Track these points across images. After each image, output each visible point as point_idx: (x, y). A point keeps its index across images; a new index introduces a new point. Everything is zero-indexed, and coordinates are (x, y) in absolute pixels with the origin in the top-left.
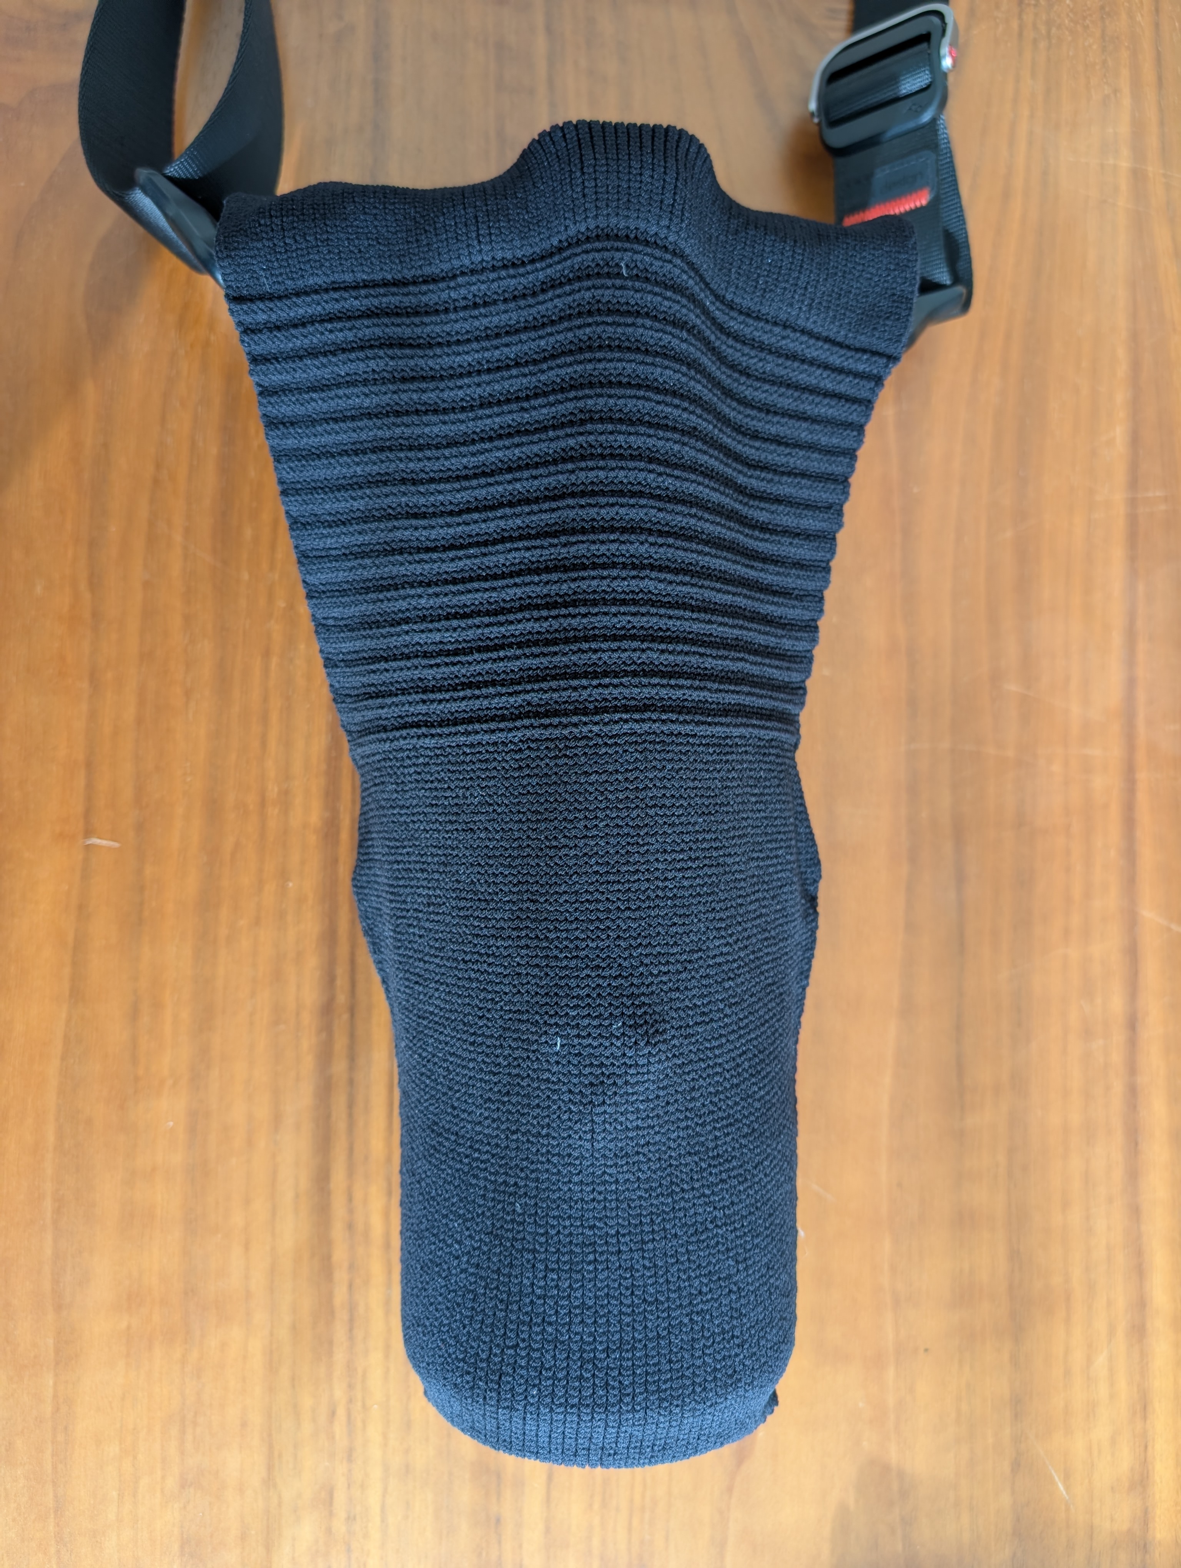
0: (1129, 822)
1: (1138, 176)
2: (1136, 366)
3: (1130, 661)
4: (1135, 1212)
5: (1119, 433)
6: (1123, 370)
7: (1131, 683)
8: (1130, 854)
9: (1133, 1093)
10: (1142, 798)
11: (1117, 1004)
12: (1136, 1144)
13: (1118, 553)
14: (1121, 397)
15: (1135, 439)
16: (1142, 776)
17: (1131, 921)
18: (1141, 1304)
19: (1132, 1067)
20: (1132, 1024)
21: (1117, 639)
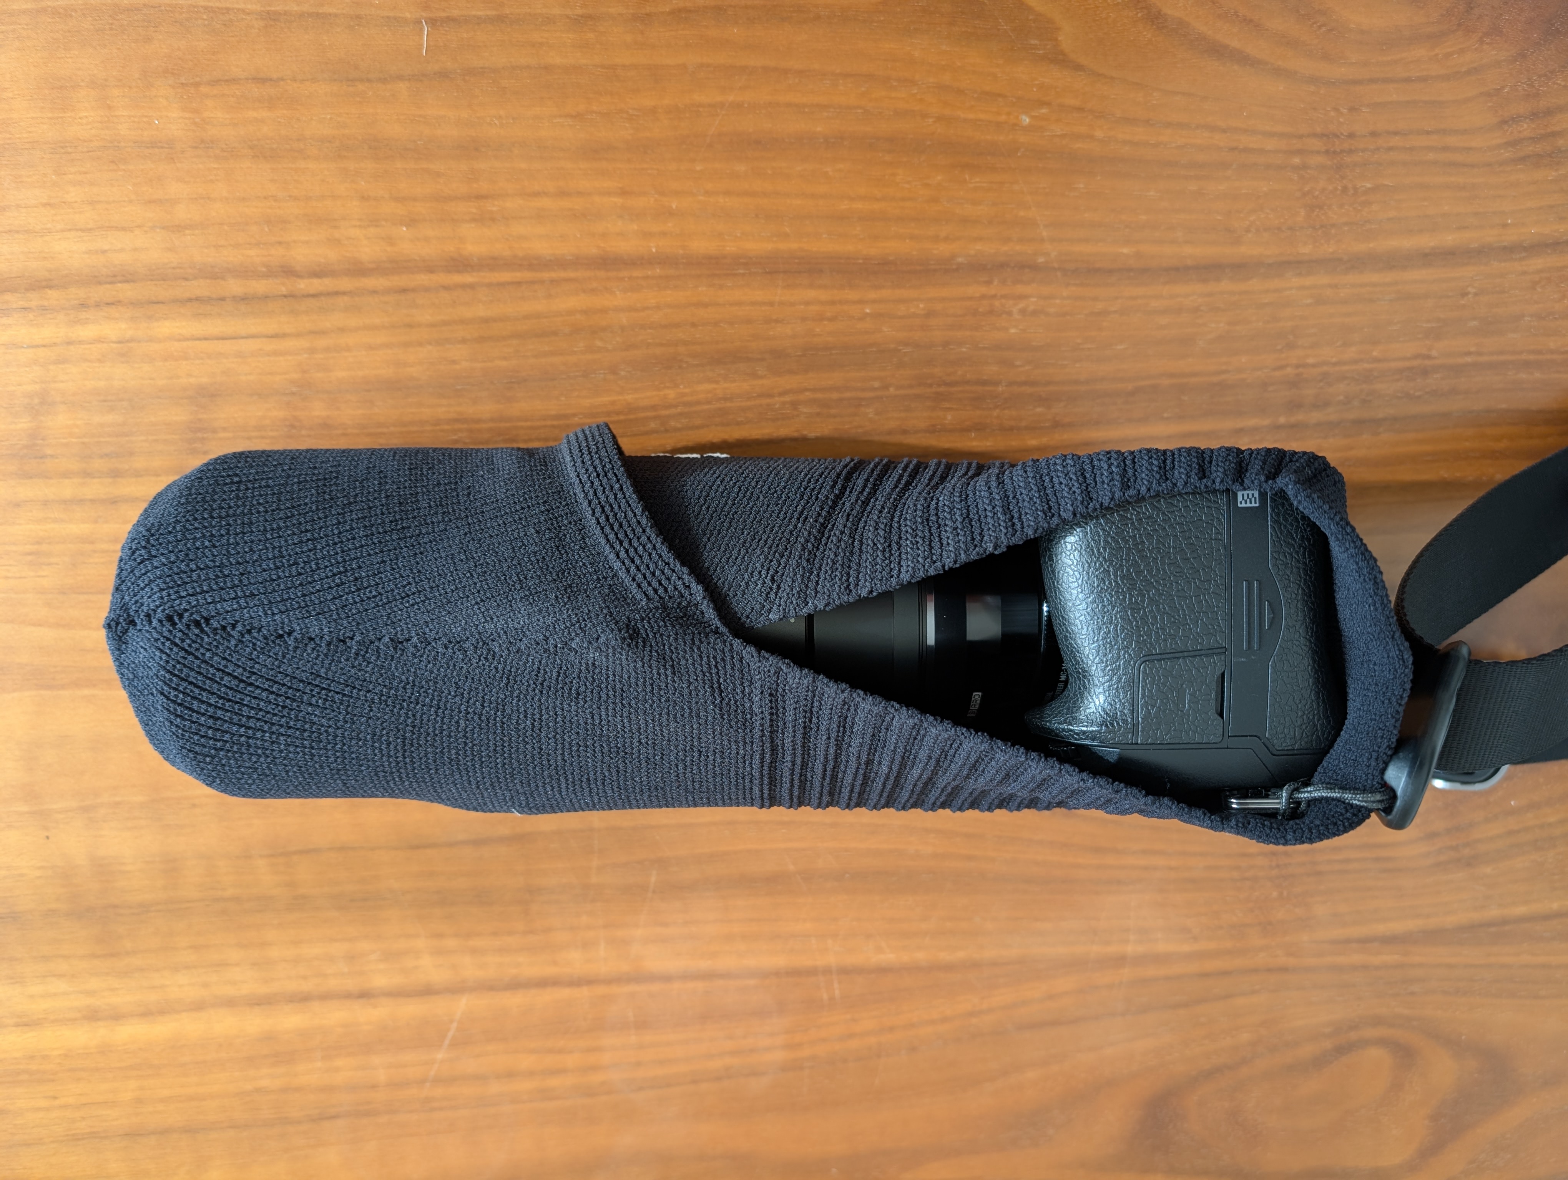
0: (543, 983)
1: (1120, 961)
2: (949, 968)
3: (686, 977)
4: (198, 1006)
5: (889, 957)
6: (945, 956)
7: (667, 978)
8: (515, 985)
9: (303, 999)
10: (565, 993)
11: (380, 981)
12: (258, 1004)
13: (781, 961)
14: (921, 956)
15: (883, 970)
16: (585, 992)
17: (456, 989)
18: (117, 1016)
19: (325, 997)
20: (365, 995)
21: (704, 965)
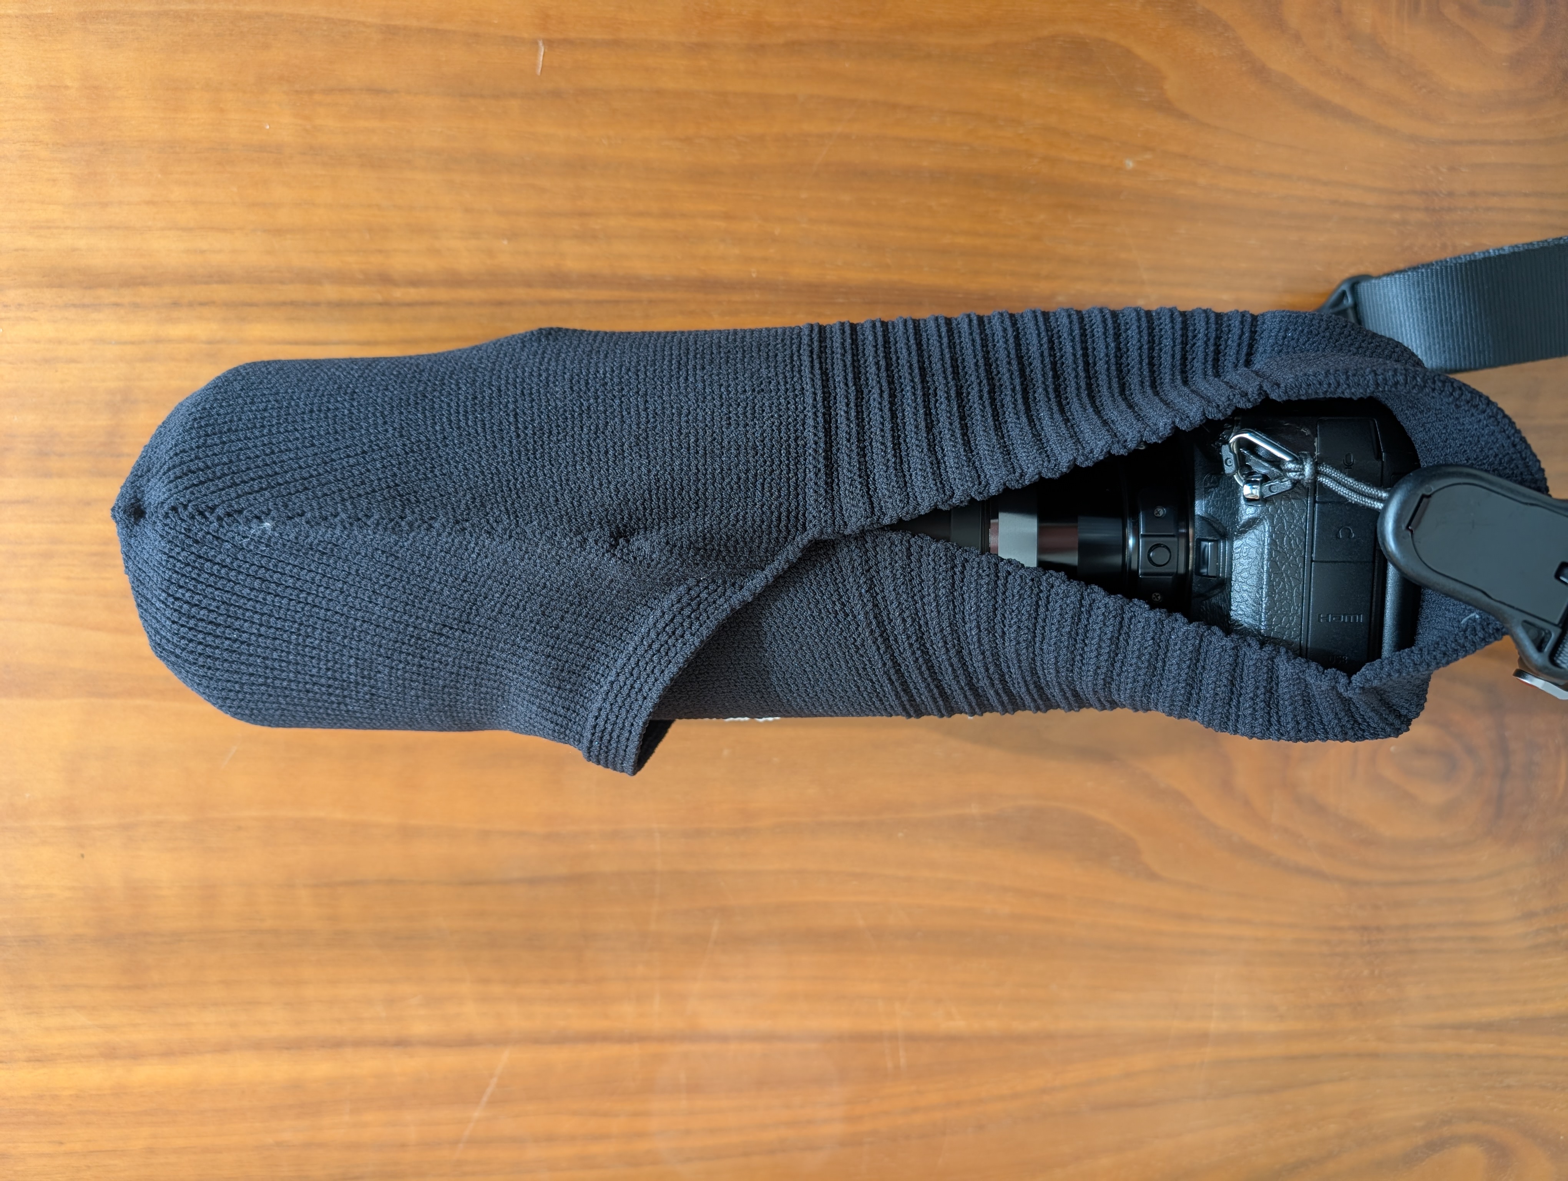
0: (592, 1038)
1: (1202, 1038)
2: (1022, 1038)
3: (744, 1037)
4: (223, 1048)
5: (959, 1024)
6: (1018, 1027)
7: (723, 1038)
8: (562, 1039)
9: (336, 1044)
10: (614, 1050)
11: (420, 1028)
12: (287, 1049)
13: (845, 1024)
14: (993, 1025)
15: (952, 1039)
16: (635, 1050)
17: (499, 1041)
18: (136, 1055)
19: (360, 1043)
20: (402, 1043)
21: (764, 1025)
